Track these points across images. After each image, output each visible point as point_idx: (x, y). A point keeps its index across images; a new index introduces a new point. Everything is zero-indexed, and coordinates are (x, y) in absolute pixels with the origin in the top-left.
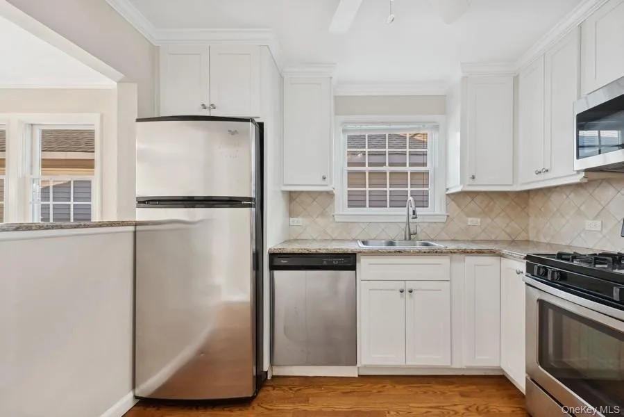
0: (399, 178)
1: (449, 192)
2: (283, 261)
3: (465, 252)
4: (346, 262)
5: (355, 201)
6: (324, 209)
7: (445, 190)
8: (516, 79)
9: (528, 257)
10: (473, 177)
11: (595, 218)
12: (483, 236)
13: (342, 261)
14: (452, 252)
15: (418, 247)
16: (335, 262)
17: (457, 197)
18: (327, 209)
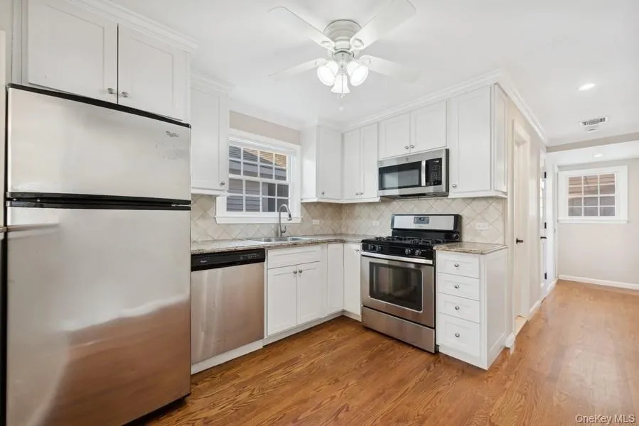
0: (252, 186)
1: (303, 201)
2: (202, 262)
3: (329, 242)
4: (258, 256)
5: (233, 205)
6: (205, 212)
7: (300, 200)
8: (343, 135)
9: (363, 241)
10: (323, 193)
11: (377, 220)
12: (321, 232)
13: (255, 255)
14: (323, 242)
15: (290, 241)
16: (250, 257)
17: (306, 206)
18: (208, 212)
